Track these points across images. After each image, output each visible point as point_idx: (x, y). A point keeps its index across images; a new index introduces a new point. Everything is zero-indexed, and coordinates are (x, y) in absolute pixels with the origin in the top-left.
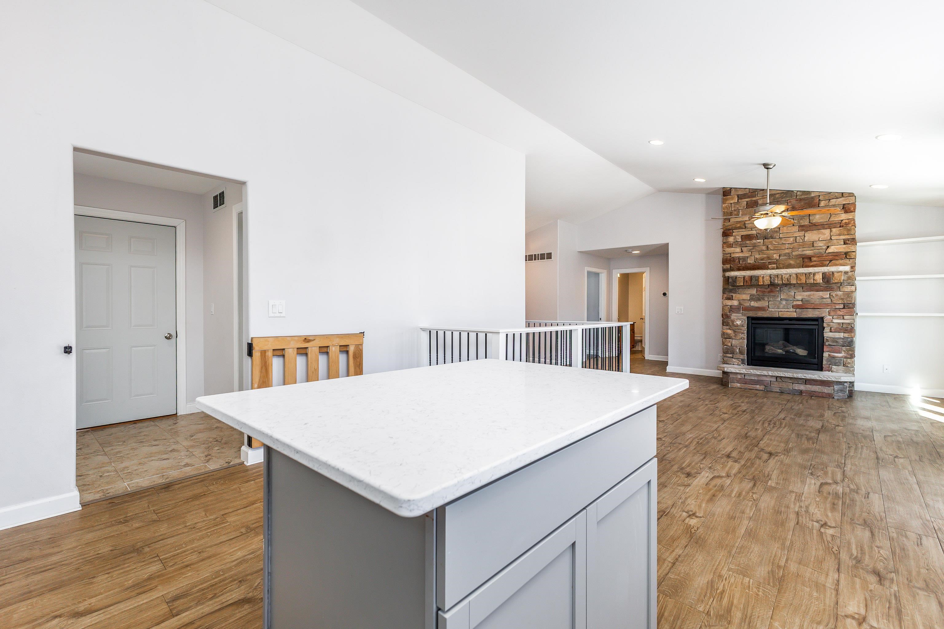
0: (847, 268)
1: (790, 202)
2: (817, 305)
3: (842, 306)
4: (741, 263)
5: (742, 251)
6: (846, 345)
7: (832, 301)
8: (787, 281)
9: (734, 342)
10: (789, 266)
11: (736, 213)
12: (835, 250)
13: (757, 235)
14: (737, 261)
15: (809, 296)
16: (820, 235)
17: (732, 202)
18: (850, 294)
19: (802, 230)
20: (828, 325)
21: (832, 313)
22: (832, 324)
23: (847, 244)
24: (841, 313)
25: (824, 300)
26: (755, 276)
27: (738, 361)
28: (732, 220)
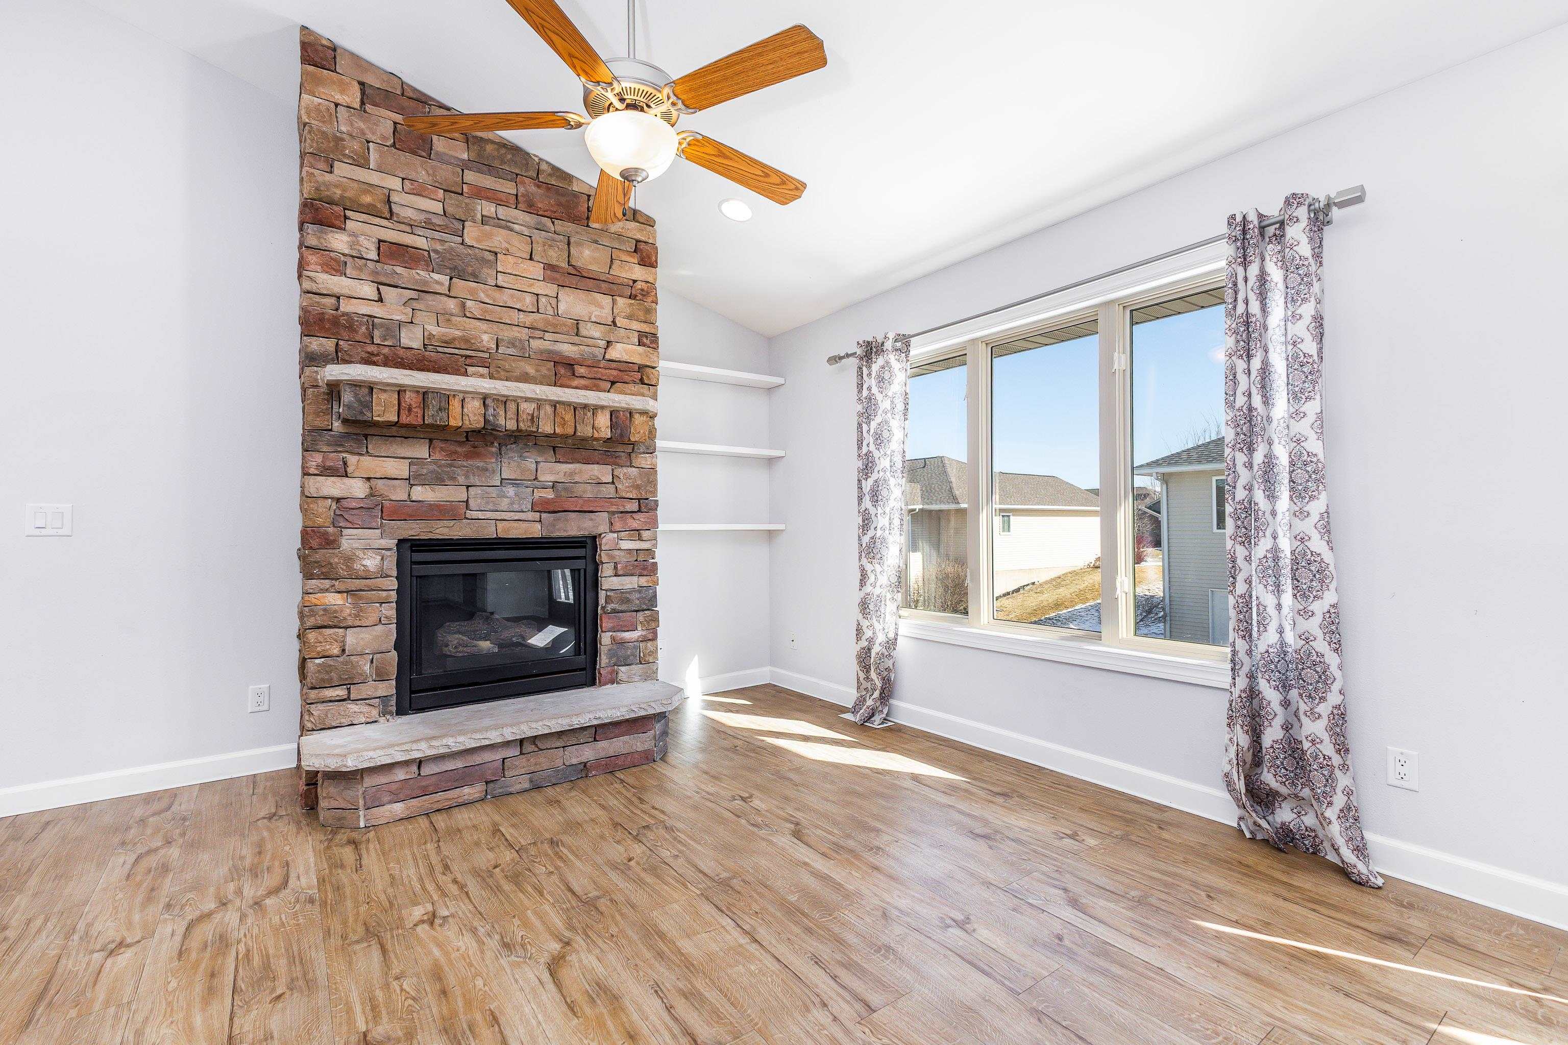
1: (523, 183)
2: (589, 500)
3: (634, 506)
4: (377, 340)
5: (381, 300)
6: (645, 607)
7: (617, 492)
8: (529, 424)
9: (352, 638)
10: (525, 378)
11: (356, 146)
12: (624, 354)
13: (429, 255)
14: (364, 329)
15: (572, 474)
16: (593, 308)
17: (339, 98)
18: (650, 476)
19: (552, 280)
20: (612, 557)
21: (618, 526)
22: (616, 553)
23: (644, 345)
24: (635, 525)
25: (603, 488)
26: (437, 392)
27: (365, 709)
28: (342, 170)
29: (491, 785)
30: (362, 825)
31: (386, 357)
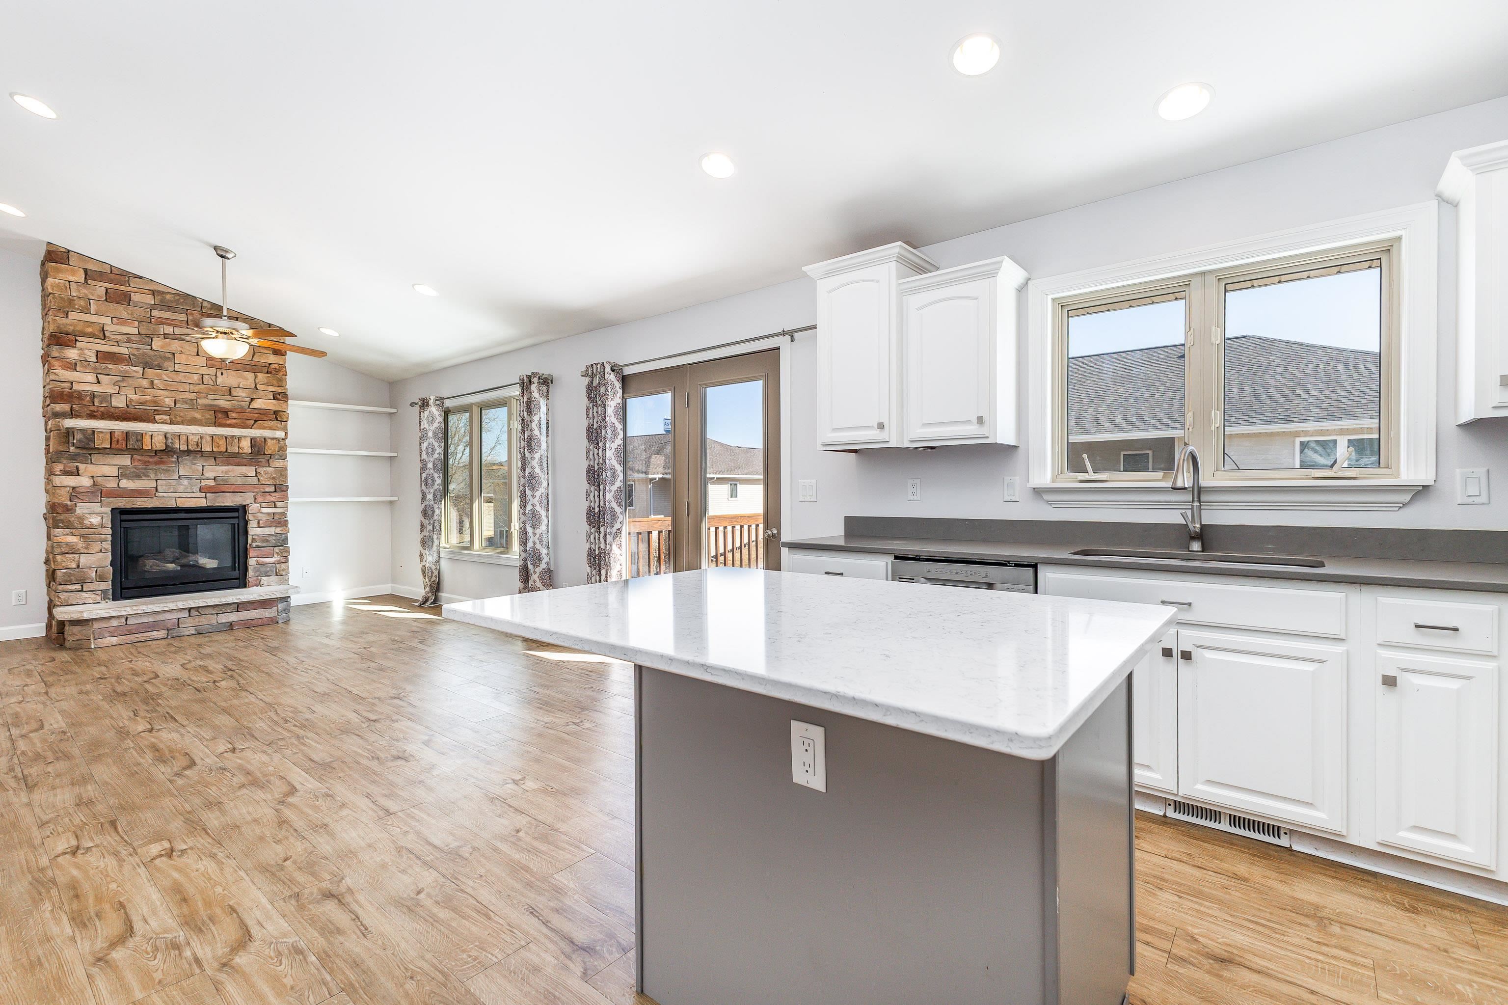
0: (280, 434)
1: (192, 314)
2: (237, 486)
3: (272, 489)
4: (97, 405)
5: (99, 382)
6: (279, 544)
7: (259, 481)
8: (195, 446)
9: (84, 560)
10: (193, 422)
11: (82, 303)
12: (263, 405)
13: (129, 357)
14: (88, 398)
15: (228, 471)
16: (241, 380)
17: (71, 278)
18: (283, 472)
19: (213, 366)
20: (256, 517)
21: (260, 499)
22: (259, 514)
23: (277, 399)
24: (272, 499)
25: (249, 479)
26: (135, 433)
27: (94, 596)
28: (73, 316)
29: (170, 632)
30: (93, 647)
31: (102, 413)
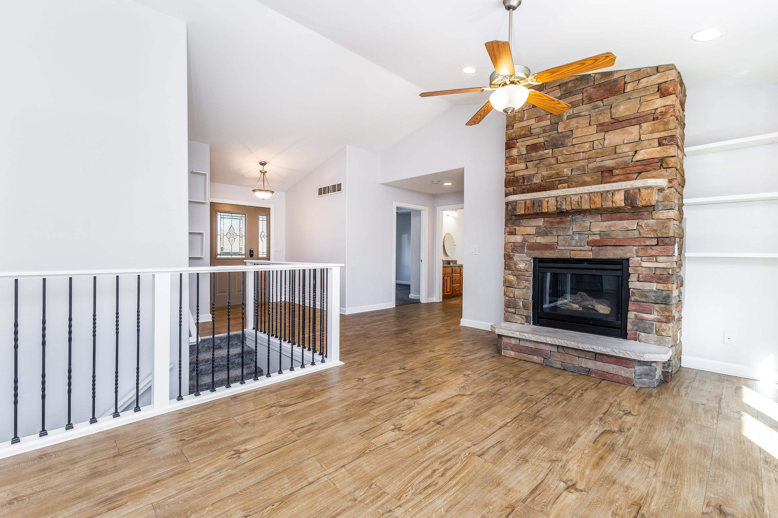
0: (662, 182)
1: (586, 91)
2: (620, 240)
3: (654, 242)
4: (525, 184)
5: (527, 168)
6: (659, 302)
7: (640, 235)
8: (577, 206)
9: (517, 292)
10: (581, 184)
12: (646, 155)
13: (544, 144)
14: (521, 181)
15: (610, 227)
16: (626, 136)
18: (665, 224)
19: (601, 131)
20: (636, 271)
21: (641, 253)
22: (639, 268)
23: (663, 145)
24: (653, 253)
25: (630, 233)
26: (538, 201)
27: (520, 319)
29: (545, 360)
31: (528, 189)
